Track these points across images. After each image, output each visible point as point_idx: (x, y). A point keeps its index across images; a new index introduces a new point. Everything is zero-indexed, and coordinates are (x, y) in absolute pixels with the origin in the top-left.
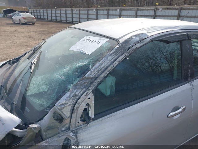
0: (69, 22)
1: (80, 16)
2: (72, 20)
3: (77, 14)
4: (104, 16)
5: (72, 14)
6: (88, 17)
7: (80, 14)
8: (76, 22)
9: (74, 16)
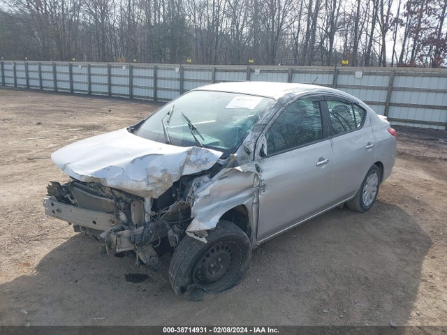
0: (63, 91)
1: (89, 78)
2: (72, 86)
3: (84, 74)
4: (147, 80)
5: (71, 74)
6: (109, 81)
7: (90, 75)
8: (81, 91)
9: (75, 78)
